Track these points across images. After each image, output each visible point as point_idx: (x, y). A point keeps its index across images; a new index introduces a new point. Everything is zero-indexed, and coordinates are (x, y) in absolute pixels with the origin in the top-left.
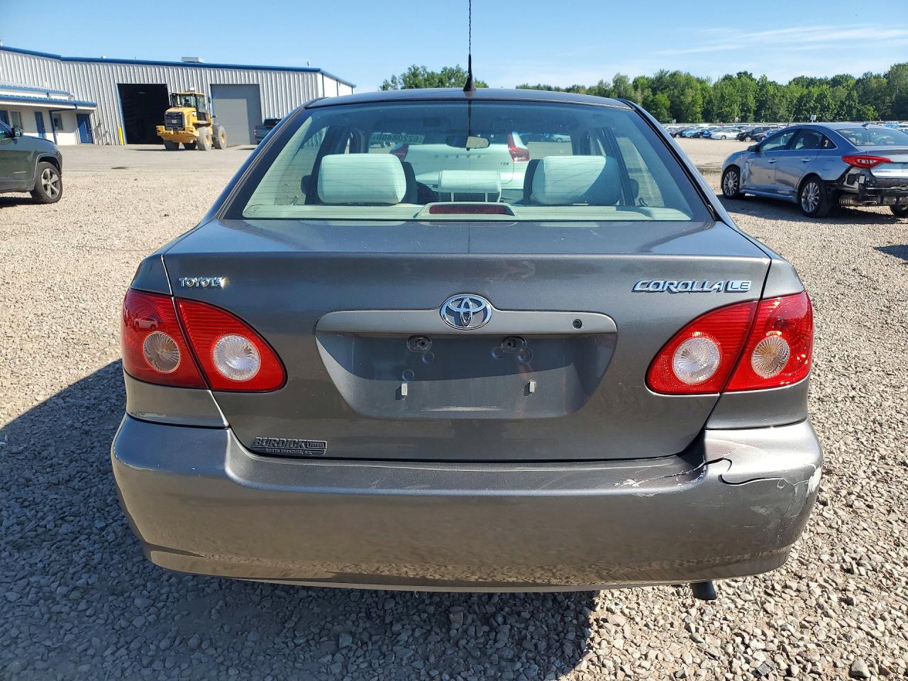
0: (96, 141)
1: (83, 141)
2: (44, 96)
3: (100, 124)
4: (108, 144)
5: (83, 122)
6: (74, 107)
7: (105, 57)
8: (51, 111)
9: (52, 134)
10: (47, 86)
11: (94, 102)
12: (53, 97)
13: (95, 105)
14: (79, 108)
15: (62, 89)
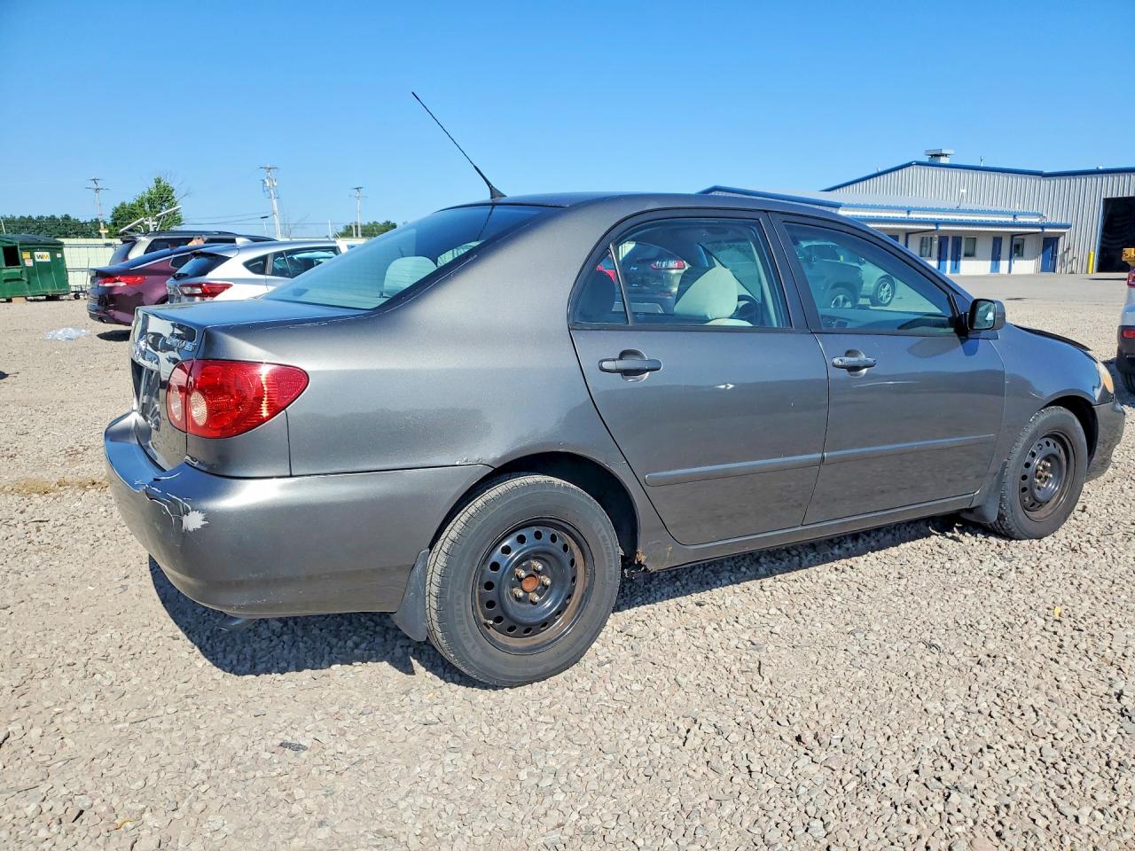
0: (1058, 269)
1: (1044, 269)
2: (1010, 219)
3: (1068, 249)
4: (1072, 273)
5: (1049, 246)
6: (1040, 230)
7: (1101, 168)
8: (1013, 235)
9: (1007, 262)
10: (1017, 208)
11: (1069, 222)
12: (1020, 220)
13: (1068, 227)
14: (1046, 230)
15: (1035, 210)
